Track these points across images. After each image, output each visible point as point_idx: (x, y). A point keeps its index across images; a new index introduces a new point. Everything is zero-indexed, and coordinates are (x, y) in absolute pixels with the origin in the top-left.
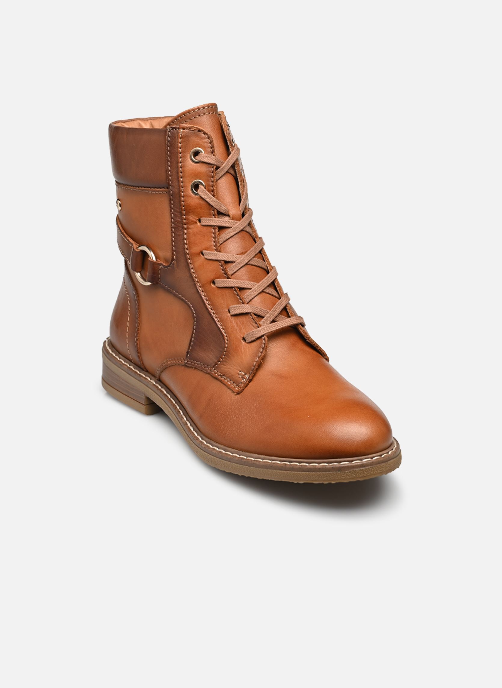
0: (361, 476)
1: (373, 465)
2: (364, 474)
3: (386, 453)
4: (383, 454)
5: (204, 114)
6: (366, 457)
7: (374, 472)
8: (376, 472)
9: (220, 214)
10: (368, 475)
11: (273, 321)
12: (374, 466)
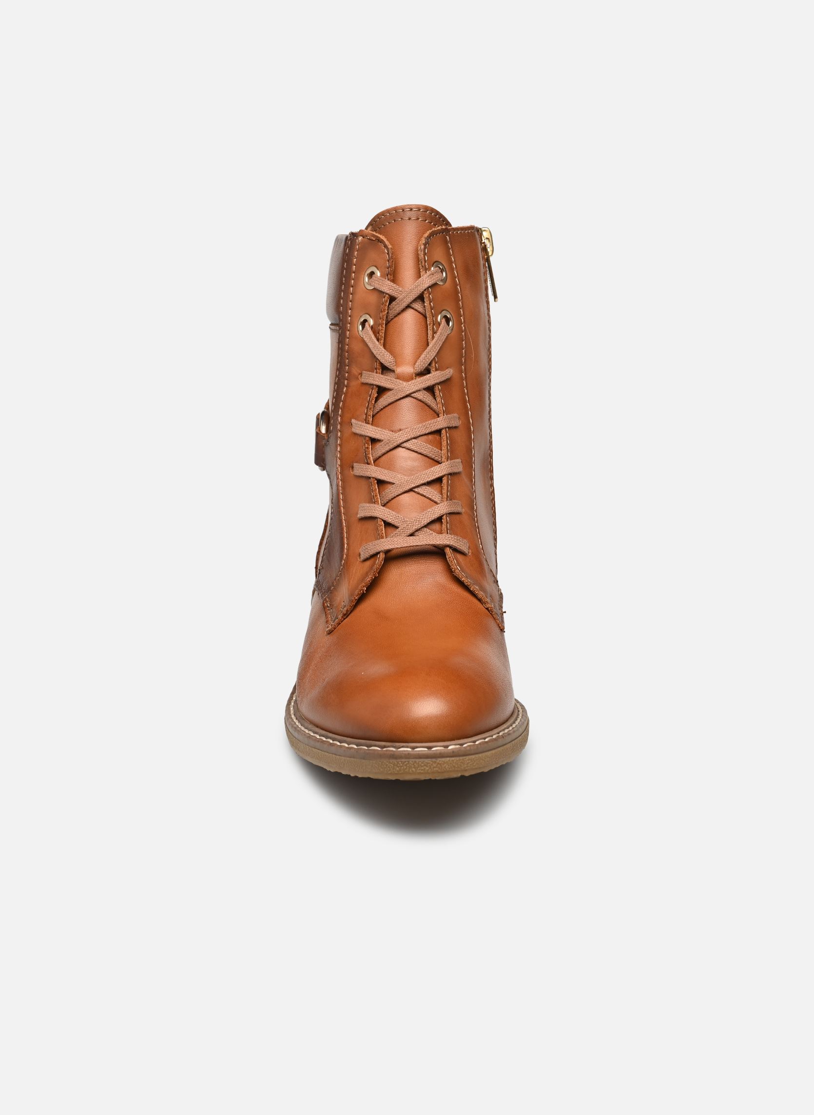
0: (390, 772)
1: (409, 758)
2: (394, 770)
3: (470, 742)
4: (466, 743)
5: (410, 219)
6: (407, 744)
7: (410, 770)
8: (414, 769)
9: (385, 369)
10: (400, 772)
11: (412, 535)
12: (411, 760)
